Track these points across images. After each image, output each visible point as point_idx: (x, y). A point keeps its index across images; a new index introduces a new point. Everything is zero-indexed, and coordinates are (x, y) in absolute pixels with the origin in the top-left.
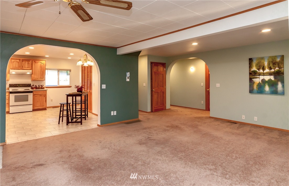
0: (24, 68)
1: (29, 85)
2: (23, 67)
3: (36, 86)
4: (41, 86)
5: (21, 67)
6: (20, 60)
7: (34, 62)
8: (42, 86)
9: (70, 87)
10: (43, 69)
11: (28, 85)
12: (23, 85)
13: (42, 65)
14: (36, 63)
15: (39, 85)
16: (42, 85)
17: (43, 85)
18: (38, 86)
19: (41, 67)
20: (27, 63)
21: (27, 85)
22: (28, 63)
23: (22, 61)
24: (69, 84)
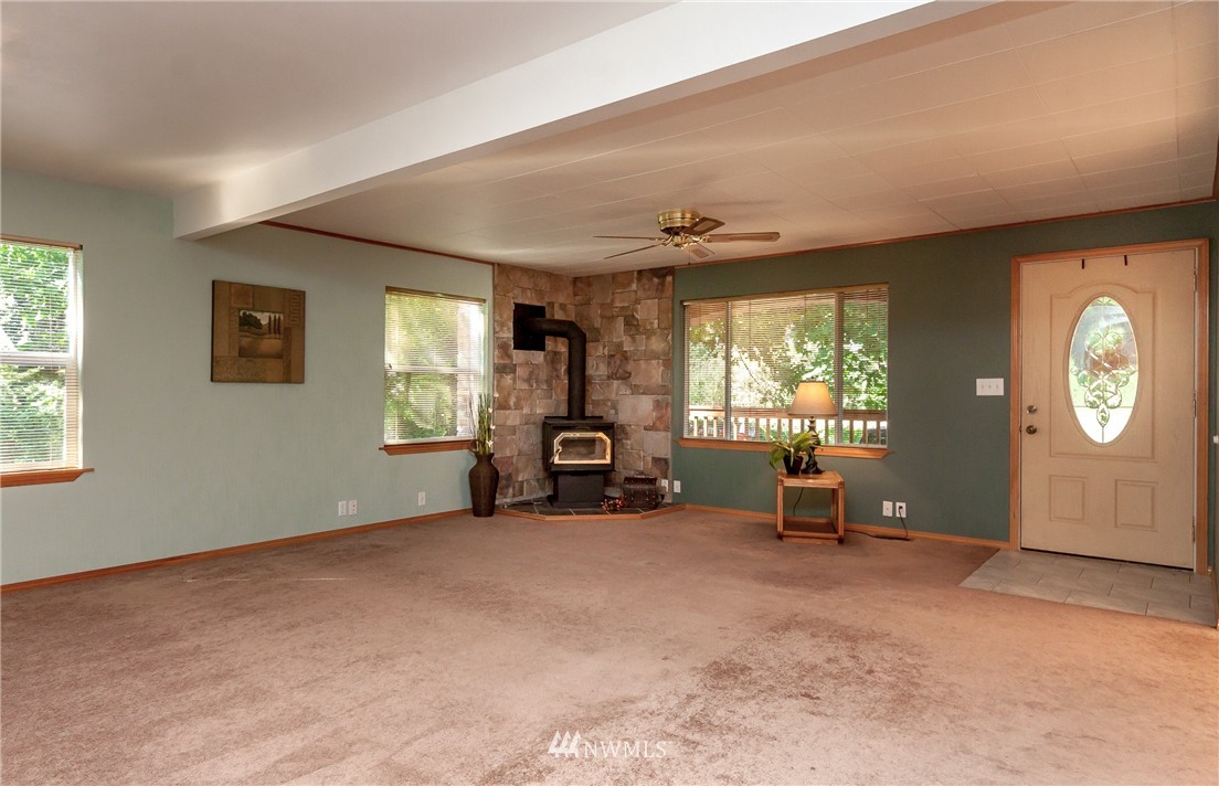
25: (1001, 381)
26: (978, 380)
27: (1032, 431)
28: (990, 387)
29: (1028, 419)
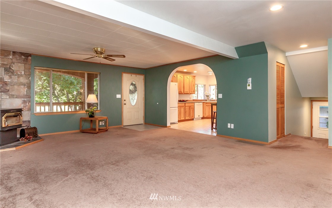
25: (120, 95)
26: (117, 95)
27: (125, 104)
28: (119, 96)
29: (124, 102)
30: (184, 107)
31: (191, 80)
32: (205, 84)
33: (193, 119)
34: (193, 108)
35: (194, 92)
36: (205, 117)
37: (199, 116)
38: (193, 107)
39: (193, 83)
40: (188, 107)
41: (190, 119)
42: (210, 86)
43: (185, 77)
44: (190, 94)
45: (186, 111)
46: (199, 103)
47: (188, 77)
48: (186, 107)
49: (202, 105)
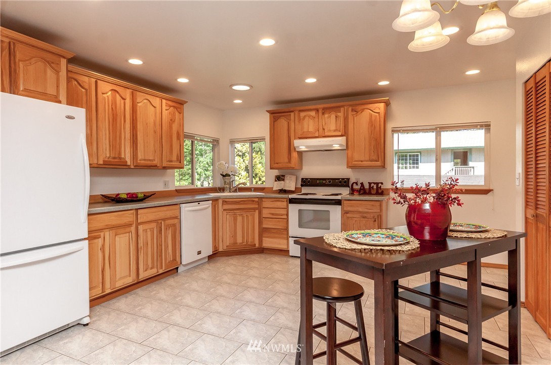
0: (327, 134)
1: (345, 182)
2: (324, 129)
3: (362, 184)
4: (375, 187)
5: (321, 130)
6: (317, 110)
7: (352, 110)
8: (380, 185)
9: (486, 192)
10: (377, 129)
11: (343, 181)
12: (330, 182)
13: (373, 118)
14: (357, 112)
15: (370, 184)
16: (377, 184)
17: (382, 183)
18: (367, 186)
19: (371, 123)
20: (333, 116)
21: (340, 182)
22: (336, 117)
23: (323, 114)
24: (483, 183)
30: (133, 229)
31: (165, 113)
32: (215, 136)
33: (173, 271)
34: (174, 225)
35: (179, 160)
36: (221, 250)
37: (199, 253)
38: (176, 221)
39: (175, 127)
40: (154, 225)
41: (161, 271)
42: (232, 142)
43: (140, 97)
44: (165, 168)
45: (141, 244)
46: (199, 201)
47: (156, 101)
48: (141, 228)
49: (210, 210)
